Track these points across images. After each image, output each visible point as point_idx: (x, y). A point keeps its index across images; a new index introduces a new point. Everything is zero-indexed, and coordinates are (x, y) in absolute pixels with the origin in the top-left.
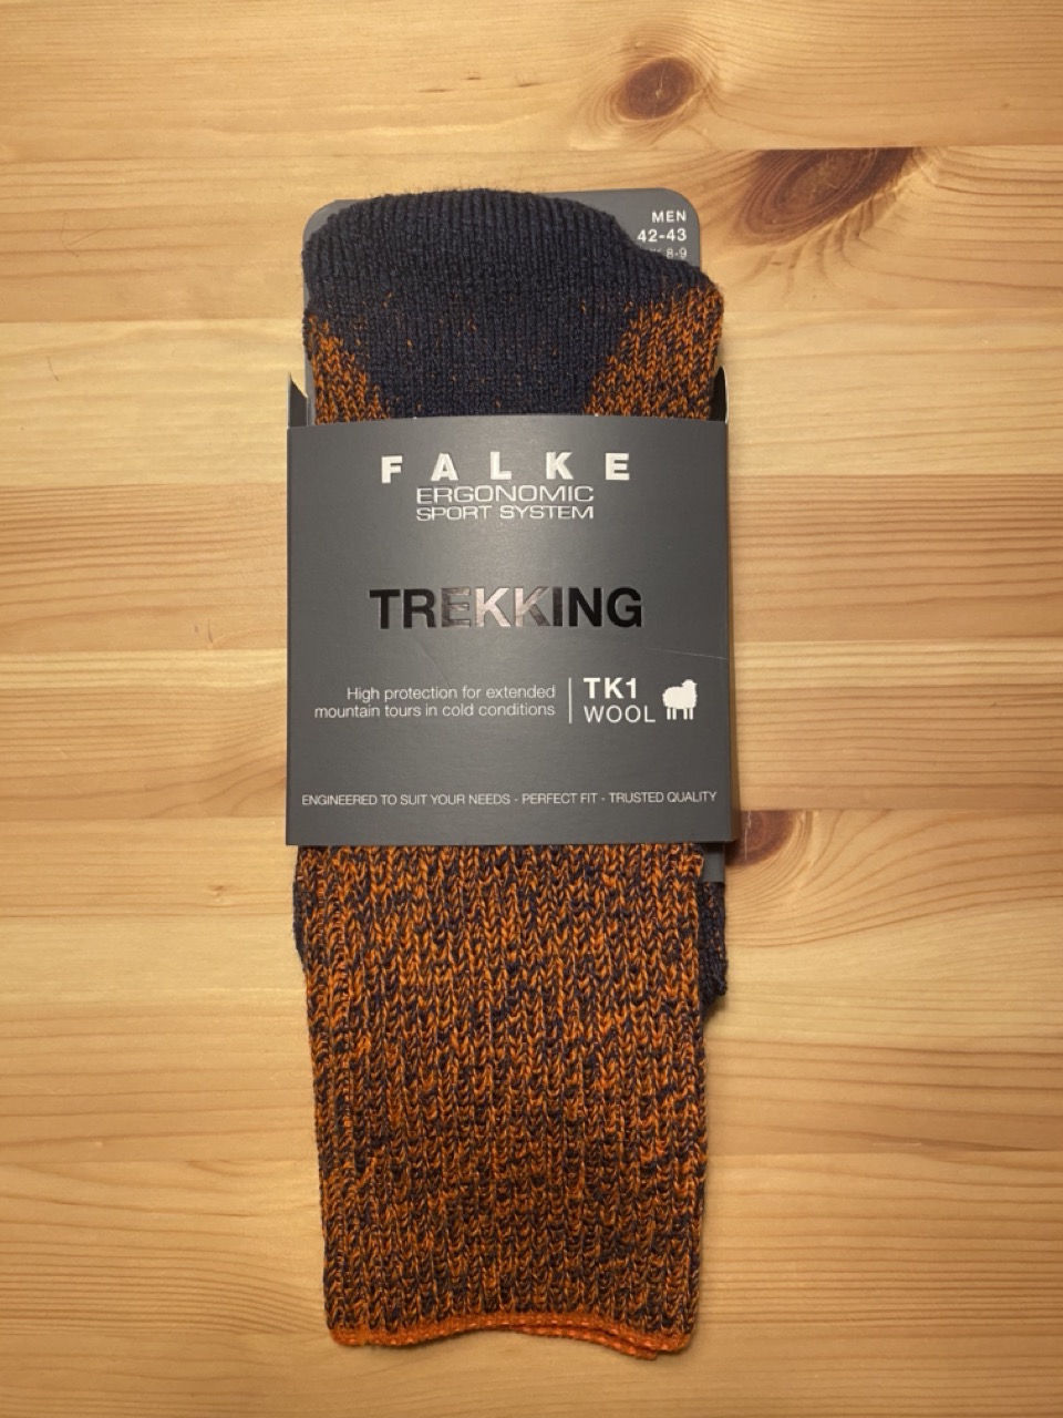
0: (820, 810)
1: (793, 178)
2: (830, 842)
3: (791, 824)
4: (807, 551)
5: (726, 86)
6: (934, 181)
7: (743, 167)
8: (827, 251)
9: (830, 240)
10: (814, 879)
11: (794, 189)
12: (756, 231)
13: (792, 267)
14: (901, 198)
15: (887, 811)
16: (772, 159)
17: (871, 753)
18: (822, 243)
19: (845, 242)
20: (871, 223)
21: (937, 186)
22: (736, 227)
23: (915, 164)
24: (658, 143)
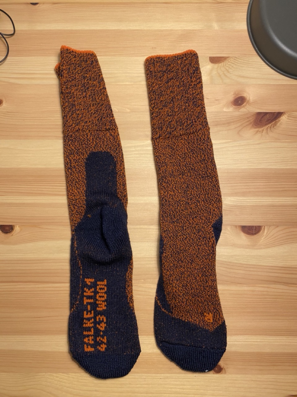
0: (266, 226)
1: (262, 117)
2: (268, 231)
3: (262, 228)
4: (264, 181)
5: (251, 101)
6: (287, 118)
7: (254, 115)
8: (268, 130)
9: (269, 128)
10: (265, 238)
11: (263, 119)
12: (256, 126)
13: (262, 132)
14: (281, 121)
15: (278, 226)
16: (259, 114)
17: (275, 216)
18: (267, 128)
19: (272, 128)
20: (276, 125)
21: (287, 119)
22: (253, 125)
23: (284, 115)
24: (239, 111)
